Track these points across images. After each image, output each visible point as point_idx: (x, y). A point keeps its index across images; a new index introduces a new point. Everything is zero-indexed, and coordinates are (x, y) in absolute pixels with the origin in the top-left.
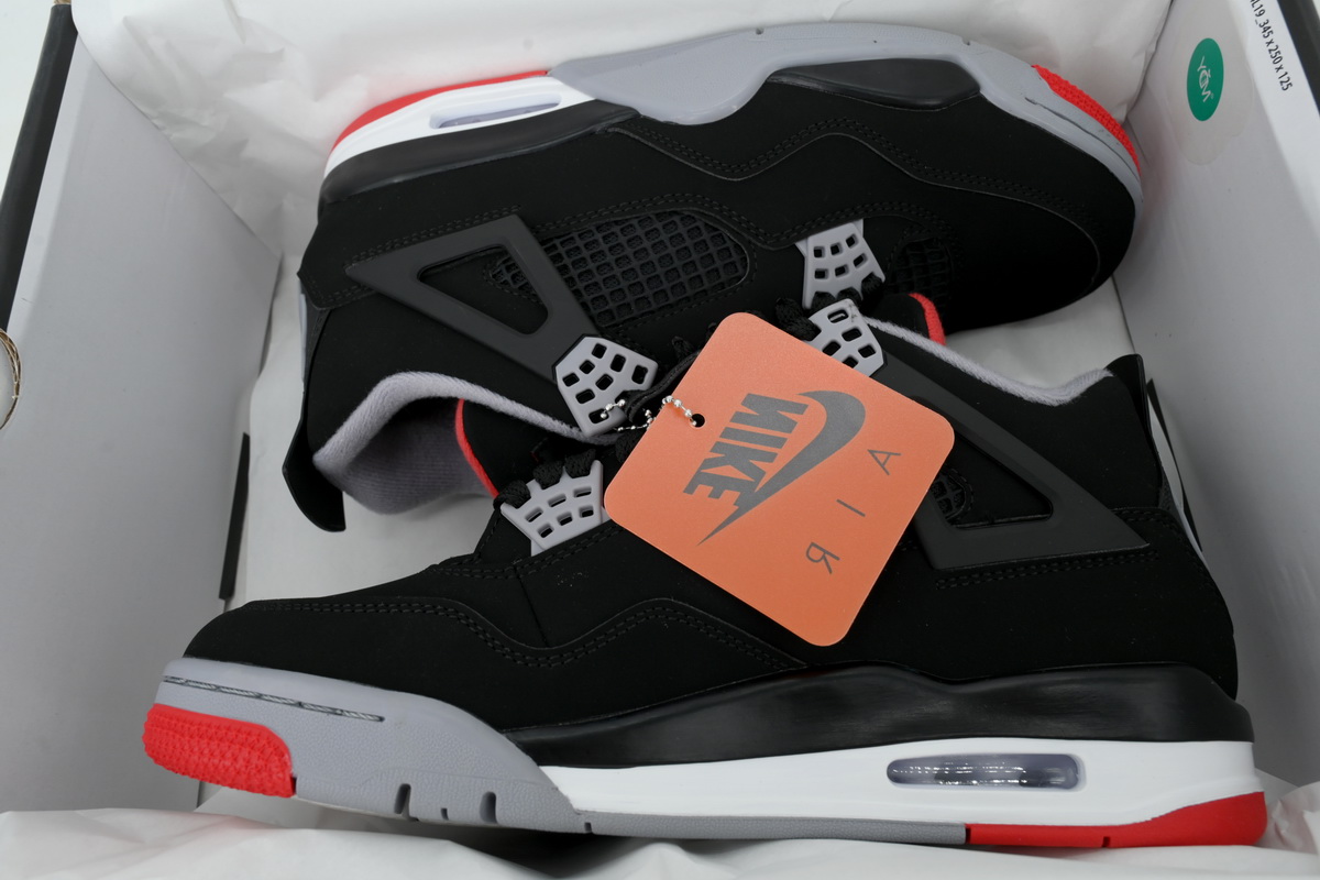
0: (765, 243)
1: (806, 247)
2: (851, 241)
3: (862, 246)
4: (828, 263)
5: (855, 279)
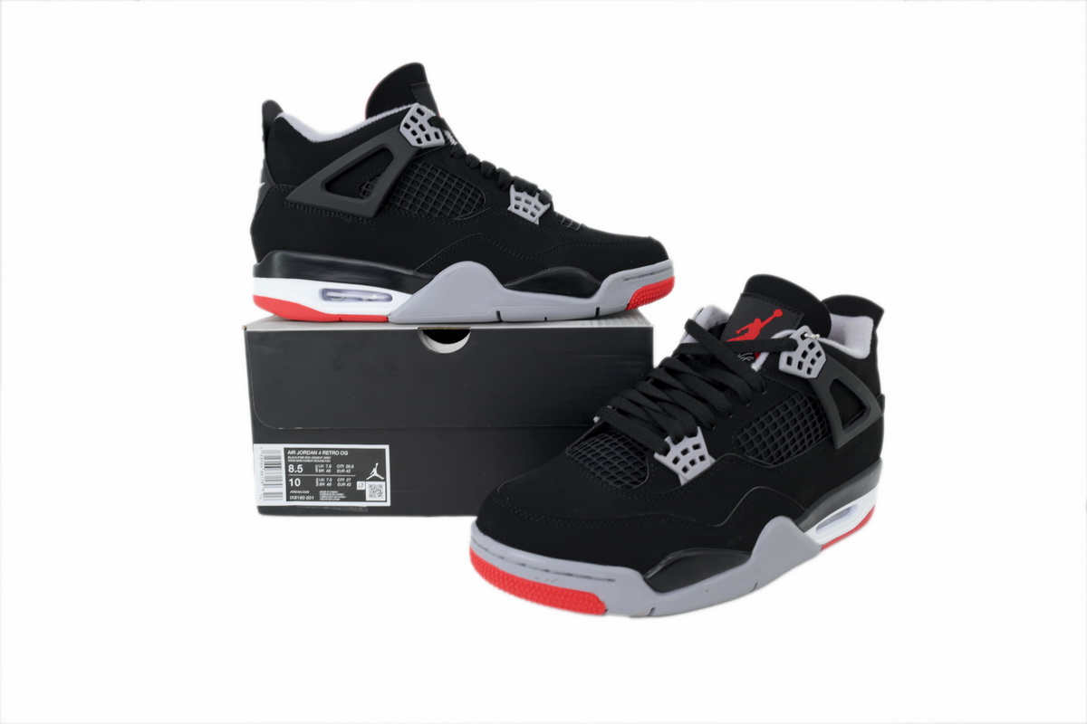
0: (732, 456)
1: (709, 461)
2: (685, 470)
3: (677, 468)
4: (694, 454)
5: (675, 450)
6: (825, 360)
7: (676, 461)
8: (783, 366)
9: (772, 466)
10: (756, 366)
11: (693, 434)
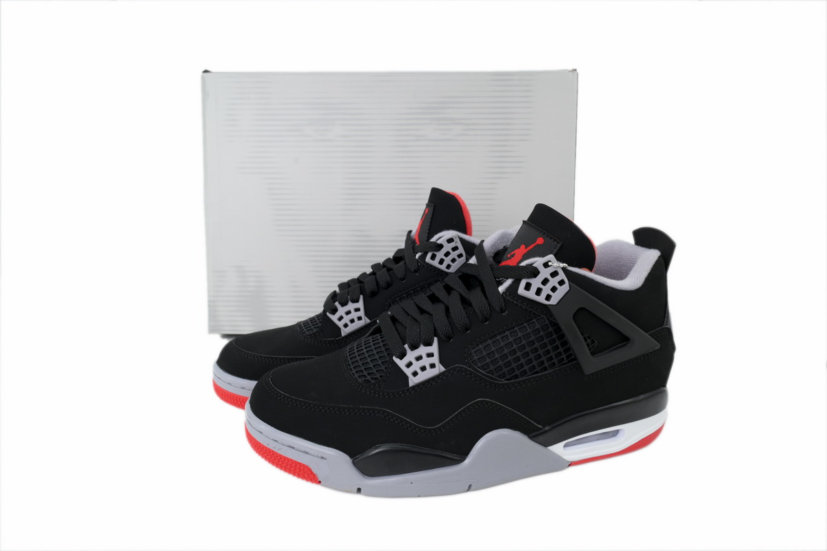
0: (462, 368)
1: (440, 369)
2: (415, 374)
3: (409, 372)
4: (426, 361)
5: (411, 355)
6: (568, 289)
7: (409, 365)
8: (521, 291)
9: (504, 381)
10: (501, 289)
11: (429, 344)
